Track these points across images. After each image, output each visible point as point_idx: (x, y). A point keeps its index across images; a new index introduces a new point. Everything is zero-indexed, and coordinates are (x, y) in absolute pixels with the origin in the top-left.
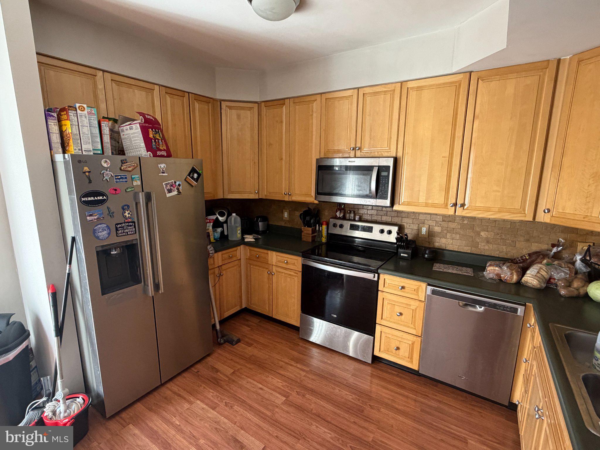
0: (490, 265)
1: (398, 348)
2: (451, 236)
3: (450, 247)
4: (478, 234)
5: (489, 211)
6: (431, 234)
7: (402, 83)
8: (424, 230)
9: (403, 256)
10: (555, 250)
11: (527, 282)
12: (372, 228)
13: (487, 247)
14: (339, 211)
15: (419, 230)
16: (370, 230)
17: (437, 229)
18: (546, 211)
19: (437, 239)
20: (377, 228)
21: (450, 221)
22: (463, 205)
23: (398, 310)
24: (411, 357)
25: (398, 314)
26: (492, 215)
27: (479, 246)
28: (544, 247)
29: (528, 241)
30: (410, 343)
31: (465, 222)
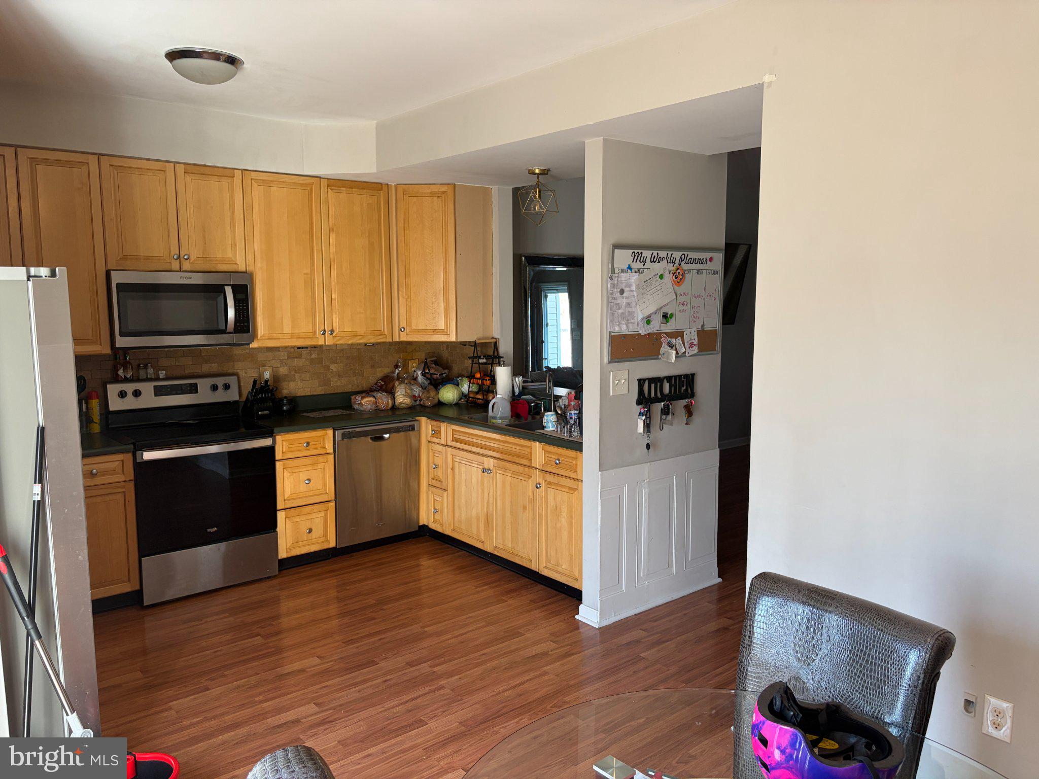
0: (362, 398)
1: (310, 531)
2: (301, 376)
3: (301, 393)
4: (328, 368)
5: (356, 336)
6: (276, 378)
7: (242, 170)
8: (267, 375)
9: (261, 415)
10: (397, 371)
11: (401, 403)
12: (196, 384)
13: (339, 383)
14: (122, 369)
15: (261, 375)
16: (193, 389)
17: (283, 371)
18: (403, 330)
19: (284, 384)
20: (203, 385)
21: (296, 358)
22: (332, 332)
23: (303, 476)
24: (326, 535)
25: (307, 482)
26: (360, 339)
27: (332, 383)
28: (386, 371)
29: (373, 367)
30: (323, 515)
31: (313, 356)
